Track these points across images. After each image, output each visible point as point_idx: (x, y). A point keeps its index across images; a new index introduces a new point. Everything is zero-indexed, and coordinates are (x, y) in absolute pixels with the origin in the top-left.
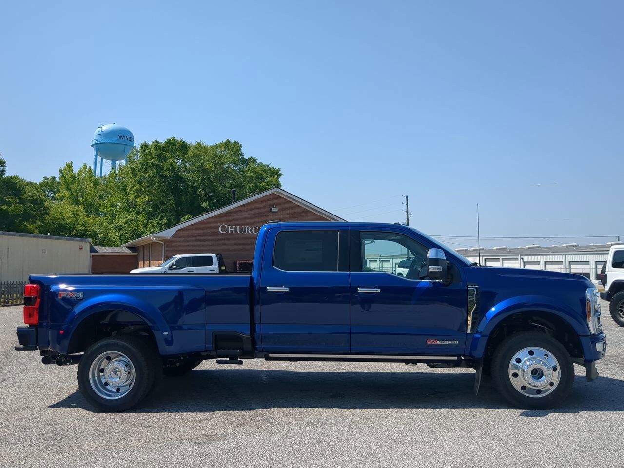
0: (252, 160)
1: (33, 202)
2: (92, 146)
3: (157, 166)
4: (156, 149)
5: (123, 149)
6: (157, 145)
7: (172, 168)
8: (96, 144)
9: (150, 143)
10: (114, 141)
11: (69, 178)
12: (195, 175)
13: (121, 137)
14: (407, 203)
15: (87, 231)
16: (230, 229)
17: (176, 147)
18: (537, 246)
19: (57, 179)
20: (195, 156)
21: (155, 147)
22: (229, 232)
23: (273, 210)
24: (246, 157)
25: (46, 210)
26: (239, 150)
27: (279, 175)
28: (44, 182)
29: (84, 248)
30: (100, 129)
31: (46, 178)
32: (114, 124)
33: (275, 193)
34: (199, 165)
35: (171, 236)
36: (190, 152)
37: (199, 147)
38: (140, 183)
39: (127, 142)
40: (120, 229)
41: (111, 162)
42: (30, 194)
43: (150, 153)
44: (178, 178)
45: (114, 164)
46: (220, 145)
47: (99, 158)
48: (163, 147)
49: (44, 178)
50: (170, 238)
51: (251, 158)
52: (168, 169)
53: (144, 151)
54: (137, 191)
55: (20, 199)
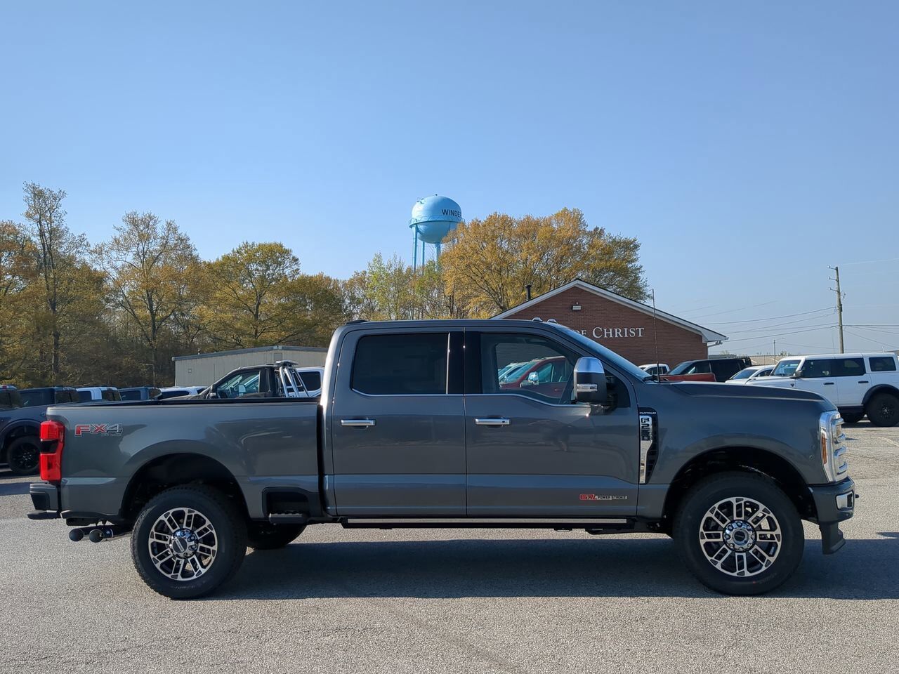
13: (445, 212)
23: (575, 308)
39: (454, 218)
45: (439, 249)
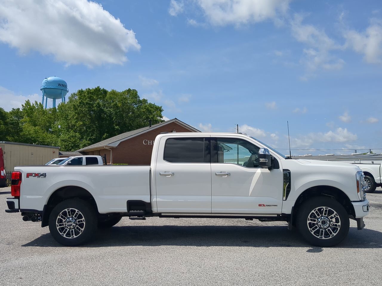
0: (145, 101)
1: (12, 124)
2: (41, 90)
3: (89, 104)
4: (88, 94)
5: (61, 92)
6: (89, 91)
7: (99, 105)
8: (44, 89)
9: (84, 89)
10: (55, 87)
11: (29, 109)
12: (111, 110)
14: (238, 129)
15: (44, 142)
16: (149, 142)
17: (99, 93)
18: (311, 155)
19: (21, 110)
20: (111, 98)
21: (88, 92)
22: (149, 144)
24: (141, 99)
25: (21, 129)
26: (136, 94)
27: (161, 111)
28: (13, 111)
29: (55, 152)
30: (45, 79)
31: (14, 109)
32: (55, 76)
33: (175, 122)
34: (115, 104)
35: (117, 146)
36: (108, 96)
37: (114, 93)
38: (79, 114)
40: (65, 142)
41: (52, 100)
42: (11, 119)
43: (85, 96)
44: (102, 111)
46: (125, 91)
47: (45, 97)
48: (92, 93)
49: (13, 109)
50: (115, 147)
51: (144, 100)
52: (96, 106)
53: (81, 95)
54: (77, 118)
55: (5, 122)
